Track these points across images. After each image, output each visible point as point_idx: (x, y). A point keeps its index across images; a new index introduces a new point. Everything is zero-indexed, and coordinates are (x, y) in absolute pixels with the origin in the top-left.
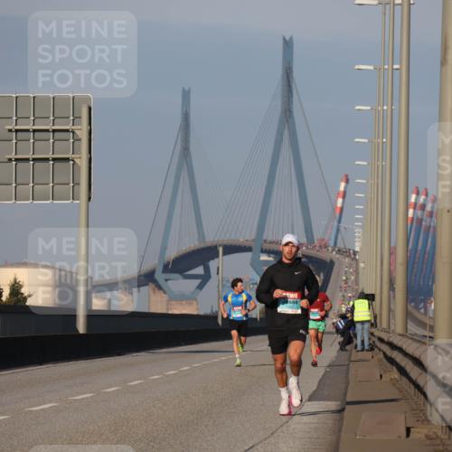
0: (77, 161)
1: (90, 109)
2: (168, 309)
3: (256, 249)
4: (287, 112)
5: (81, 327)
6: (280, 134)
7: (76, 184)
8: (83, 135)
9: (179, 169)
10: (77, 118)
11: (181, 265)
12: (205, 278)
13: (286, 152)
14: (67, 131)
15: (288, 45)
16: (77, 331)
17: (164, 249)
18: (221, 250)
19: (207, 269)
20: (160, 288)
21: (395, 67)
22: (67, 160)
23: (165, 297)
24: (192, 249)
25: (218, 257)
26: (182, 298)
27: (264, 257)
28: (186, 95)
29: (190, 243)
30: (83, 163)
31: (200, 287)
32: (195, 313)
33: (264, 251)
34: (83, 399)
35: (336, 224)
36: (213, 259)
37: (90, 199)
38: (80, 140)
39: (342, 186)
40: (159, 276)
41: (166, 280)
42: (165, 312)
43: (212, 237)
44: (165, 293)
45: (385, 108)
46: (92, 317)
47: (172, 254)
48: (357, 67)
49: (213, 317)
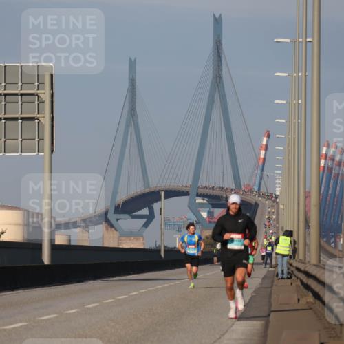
0: (42, 120)
1: (52, 76)
2: (118, 244)
3: (193, 193)
4: (218, 79)
5: (46, 259)
6: (212, 97)
7: (41, 139)
8: (46, 97)
9: (127, 126)
10: (41, 84)
11: (129, 207)
12: (150, 218)
13: (217, 113)
14: (33, 94)
15: (218, 21)
16: (43, 262)
17: (115, 193)
18: (163, 194)
19: (151, 211)
20: (112, 226)
21: (308, 40)
22: (33, 119)
23: (116, 234)
24: (139, 193)
25: (160, 199)
26: (130, 235)
27: (199, 200)
28: (132, 64)
29: (137, 189)
30: (46, 121)
31: (146, 225)
32: (142, 247)
33: (199, 195)
34: (48, 319)
35: (259, 172)
36: (156, 201)
37: (52, 151)
38: (43, 102)
39: (265, 140)
40: (111, 217)
41: (117, 220)
42: (116, 246)
43: (155, 183)
44: (116, 230)
45: (300, 74)
46: (55, 248)
47: (122, 197)
48: (275, 40)
49: (157, 251)
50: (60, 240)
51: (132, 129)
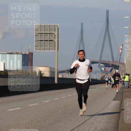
0: (55, 41)
1: (58, 28)
4: (107, 29)
5: (56, 82)
7: (55, 46)
8: (56, 34)
10: (55, 30)
13: (107, 39)
14: (52, 33)
15: (108, 12)
16: (55, 83)
22: (53, 40)
27: (102, 65)
28: (82, 24)
30: (56, 41)
33: (101, 63)
34: (57, 100)
35: (119, 56)
37: (58, 50)
38: (56, 35)
39: (121, 47)
46: (59, 79)
48: (125, 17)
50: (60, 76)
51: (82, 44)
